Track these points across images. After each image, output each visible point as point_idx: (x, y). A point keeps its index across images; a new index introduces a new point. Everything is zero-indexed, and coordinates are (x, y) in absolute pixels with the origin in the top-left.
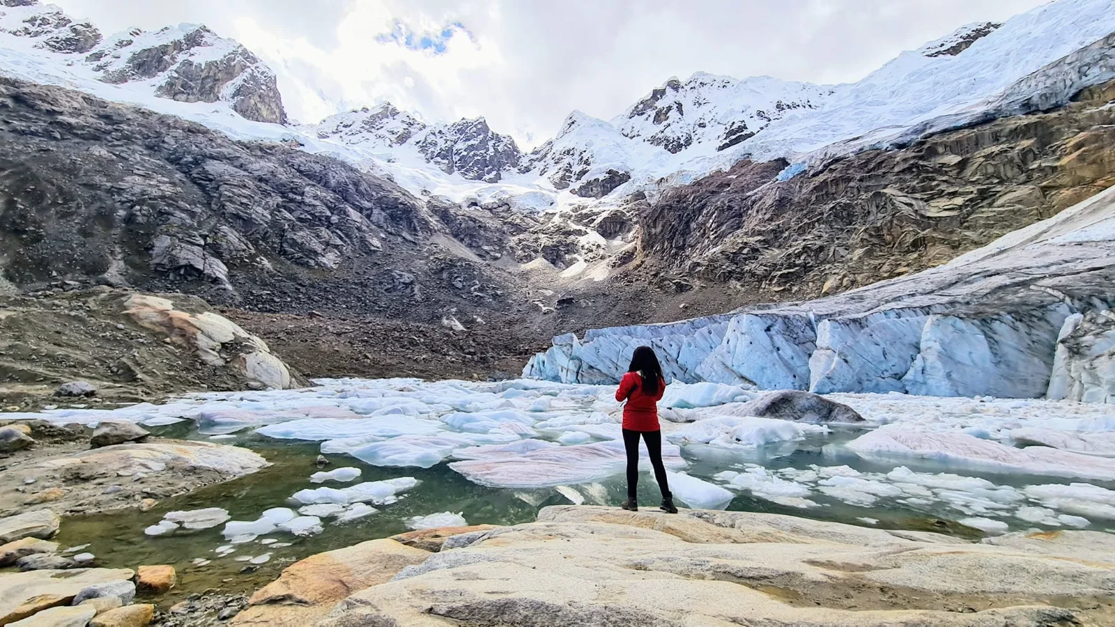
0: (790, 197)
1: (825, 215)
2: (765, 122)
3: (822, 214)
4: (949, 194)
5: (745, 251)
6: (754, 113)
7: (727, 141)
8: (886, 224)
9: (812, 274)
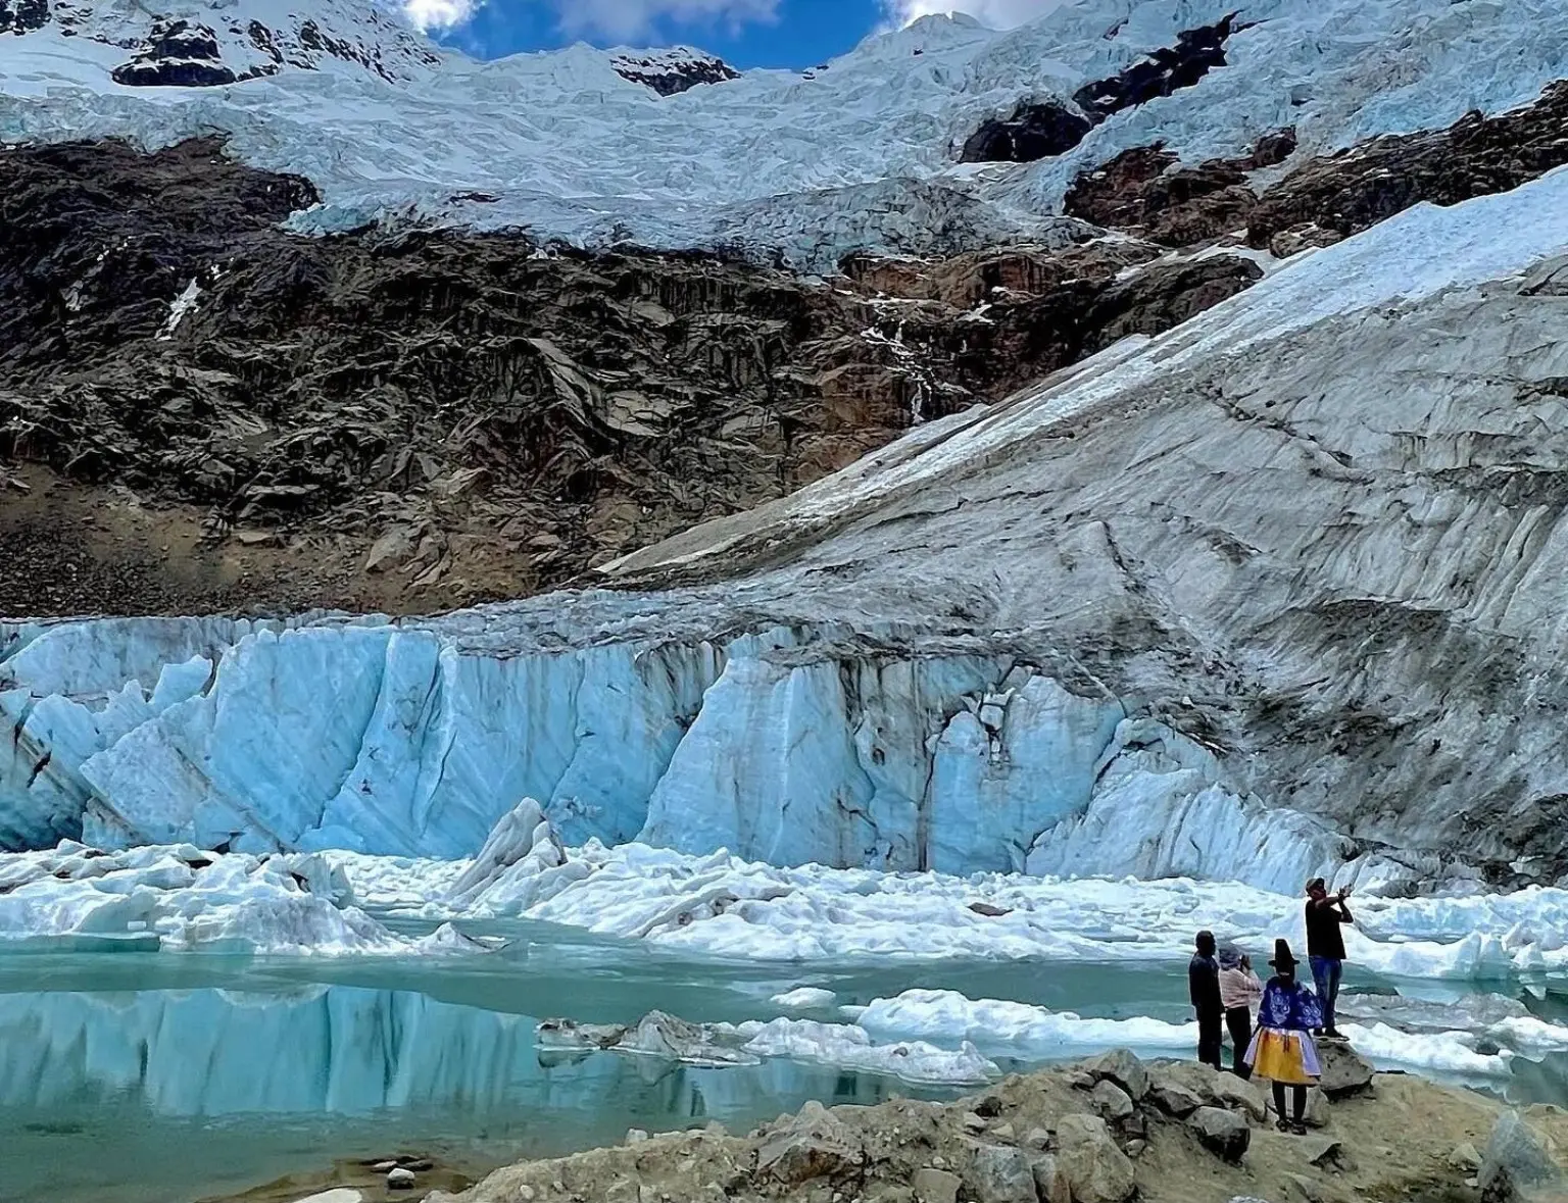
0: (321, 289)
1: (400, 362)
2: (264, 59)
3: (393, 355)
4: (649, 388)
5: (174, 405)
6: (243, 25)
7: (154, 65)
8: (527, 422)
9: (346, 509)
